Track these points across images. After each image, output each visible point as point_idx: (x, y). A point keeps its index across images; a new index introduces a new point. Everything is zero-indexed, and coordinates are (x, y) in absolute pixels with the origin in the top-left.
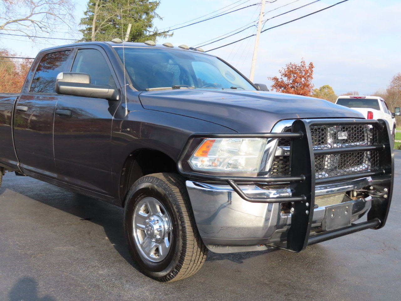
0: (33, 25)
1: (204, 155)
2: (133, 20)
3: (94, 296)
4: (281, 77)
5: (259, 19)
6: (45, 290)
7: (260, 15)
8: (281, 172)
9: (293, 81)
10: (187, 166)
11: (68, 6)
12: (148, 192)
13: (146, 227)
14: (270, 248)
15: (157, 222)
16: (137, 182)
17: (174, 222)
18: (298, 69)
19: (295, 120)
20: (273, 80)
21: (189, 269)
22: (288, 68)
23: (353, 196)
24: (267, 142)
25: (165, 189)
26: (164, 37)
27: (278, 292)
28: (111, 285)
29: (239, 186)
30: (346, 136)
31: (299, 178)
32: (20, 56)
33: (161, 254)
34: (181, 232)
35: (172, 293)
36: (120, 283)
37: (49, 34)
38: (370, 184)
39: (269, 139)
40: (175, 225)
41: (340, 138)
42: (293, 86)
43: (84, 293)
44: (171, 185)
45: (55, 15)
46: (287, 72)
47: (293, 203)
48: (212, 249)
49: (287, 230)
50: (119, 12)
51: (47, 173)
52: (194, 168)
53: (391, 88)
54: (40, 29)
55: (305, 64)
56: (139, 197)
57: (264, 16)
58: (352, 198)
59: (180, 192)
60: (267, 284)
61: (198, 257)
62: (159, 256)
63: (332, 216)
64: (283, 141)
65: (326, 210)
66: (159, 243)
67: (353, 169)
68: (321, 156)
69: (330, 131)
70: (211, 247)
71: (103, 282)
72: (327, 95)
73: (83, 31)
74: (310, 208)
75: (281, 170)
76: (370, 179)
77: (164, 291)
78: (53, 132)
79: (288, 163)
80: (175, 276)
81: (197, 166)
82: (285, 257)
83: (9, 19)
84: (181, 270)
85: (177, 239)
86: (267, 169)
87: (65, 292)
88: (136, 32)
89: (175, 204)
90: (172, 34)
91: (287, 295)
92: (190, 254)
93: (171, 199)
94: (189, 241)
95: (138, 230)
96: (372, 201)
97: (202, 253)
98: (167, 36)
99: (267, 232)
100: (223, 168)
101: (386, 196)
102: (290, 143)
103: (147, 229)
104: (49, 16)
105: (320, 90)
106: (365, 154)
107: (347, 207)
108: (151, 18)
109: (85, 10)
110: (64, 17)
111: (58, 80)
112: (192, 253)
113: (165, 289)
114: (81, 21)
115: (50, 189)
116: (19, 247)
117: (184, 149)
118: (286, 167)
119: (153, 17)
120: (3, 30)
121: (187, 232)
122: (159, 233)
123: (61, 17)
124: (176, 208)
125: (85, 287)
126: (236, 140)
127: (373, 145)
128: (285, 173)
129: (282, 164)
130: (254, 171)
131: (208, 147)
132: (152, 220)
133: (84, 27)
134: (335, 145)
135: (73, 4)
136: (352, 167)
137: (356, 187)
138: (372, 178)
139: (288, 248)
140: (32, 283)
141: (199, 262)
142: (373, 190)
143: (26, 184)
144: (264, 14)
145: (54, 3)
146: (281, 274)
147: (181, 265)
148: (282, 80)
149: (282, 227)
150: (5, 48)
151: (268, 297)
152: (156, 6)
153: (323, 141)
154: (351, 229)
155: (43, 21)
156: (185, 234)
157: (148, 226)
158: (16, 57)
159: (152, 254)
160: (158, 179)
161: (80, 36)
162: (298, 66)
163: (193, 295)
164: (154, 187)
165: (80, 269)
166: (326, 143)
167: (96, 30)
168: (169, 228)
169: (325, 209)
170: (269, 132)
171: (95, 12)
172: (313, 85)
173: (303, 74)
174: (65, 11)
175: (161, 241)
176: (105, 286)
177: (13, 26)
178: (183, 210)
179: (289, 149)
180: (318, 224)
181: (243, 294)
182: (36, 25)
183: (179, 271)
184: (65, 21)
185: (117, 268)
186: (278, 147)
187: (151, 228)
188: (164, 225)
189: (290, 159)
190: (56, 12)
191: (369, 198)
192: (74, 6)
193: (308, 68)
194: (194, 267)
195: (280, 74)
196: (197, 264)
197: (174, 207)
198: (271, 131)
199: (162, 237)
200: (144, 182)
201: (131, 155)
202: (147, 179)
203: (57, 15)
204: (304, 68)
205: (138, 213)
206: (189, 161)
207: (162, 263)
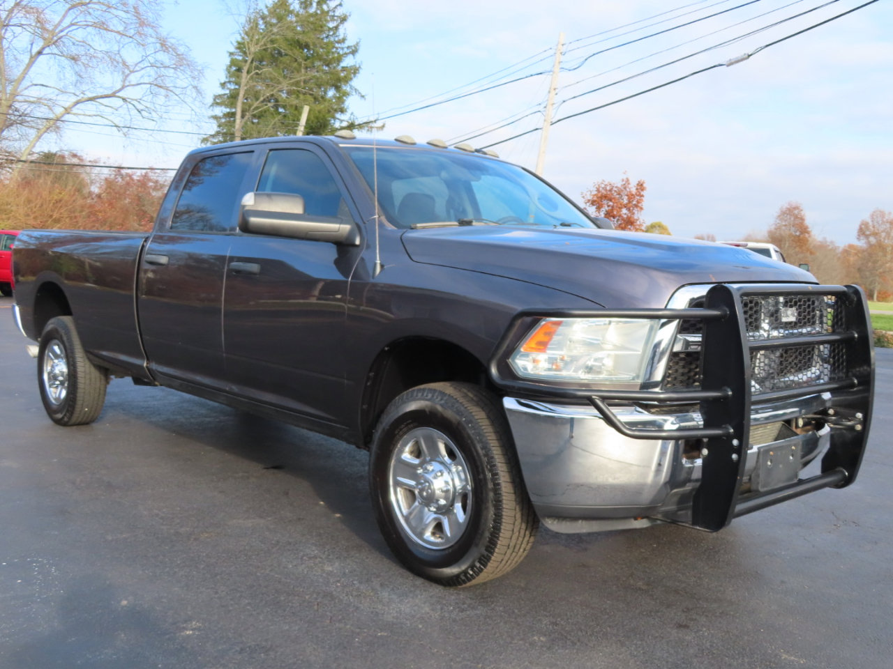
0: (125, 106)
1: (539, 349)
2: (310, 99)
3: (328, 613)
5: (547, 100)
6: (232, 602)
7: (549, 92)
8: (681, 382)
10: (507, 371)
11: (192, 72)
12: (423, 419)
13: (418, 483)
14: (655, 523)
15: (439, 474)
16: (399, 399)
17: (478, 474)
18: (616, 191)
19: (712, 285)
21: (504, 562)
22: (598, 190)
23: (797, 427)
24: (658, 326)
25: (458, 412)
26: (368, 130)
27: (668, 606)
28: (355, 593)
29: (610, 408)
30: (794, 315)
31: (720, 394)
32: (104, 163)
33: (447, 535)
34: (491, 495)
35: (473, 608)
36: (369, 588)
37: (154, 123)
38: (828, 404)
39: (664, 320)
40: (480, 480)
41: (784, 320)
43: (307, 609)
44: (469, 405)
45: (167, 89)
46: (596, 196)
47: (705, 440)
48: (552, 525)
49: (692, 490)
50: (285, 85)
51: (206, 381)
52: (520, 374)
53: (776, 229)
54: (139, 114)
55: (628, 184)
56: (403, 426)
57: (556, 94)
58: (794, 429)
59: (489, 418)
60: (643, 590)
61: (521, 539)
62: (442, 538)
63: (769, 463)
64: (687, 324)
65: (759, 452)
66: (443, 514)
70: (550, 522)
71: (337, 587)
73: (217, 118)
74: (741, 450)
75: (681, 378)
76: (827, 396)
77: (457, 603)
78: (221, 304)
80: (477, 576)
81: (525, 369)
82: (662, 539)
83: (82, 95)
84: (489, 564)
85: (483, 507)
86: (658, 377)
87: (271, 607)
88: (316, 121)
89: (480, 441)
90: (383, 126)
91: (685, 610)
92: (508, 534)
93: (471, 432)
94: (507, 510)
95: (399, 489)
96: (832, 437)
97: (528, 533)
98: (373, 129)
100: (573, 374)
101: (859, 427)
102: (700, 329)
103: (420, 486)
106: (816, 351)
107: (793, 448)
108: (344, 95)
109: (223, 79)
110: (184, 92)
111: (244, 206)
112: (511, 532)
113: (457, 601)
114: (215, 100)
115: (191, 410)
116: (161, 521)
117: (504, 337)
118: (689, 372)
119: (348, 95)
120: (70, 115)
121: (504, 494)
122: (443, 494)
123: (178, 92)
124: (482, 449)
125: (307, 597)
126: (598, 321)
127: (834, 332)
128: (688, 383)
129: (684, 367)
130: (633, 379)
131: (550, 334)
132: (431, 470)
133: (220, 111)
134: (774, 333)
135: (199, 68)
137: (803, 411)
138: (831, 394)
139: (694, 523)
140: (204, 589)
141: (521, 550)
142: (833, 416)
143: (145, 401)
144: (557, 90)
145: (166, 67)
146: (664, 571)
147: (490, 555)
149: (683, 484)
150: (71, 149)
151: (653, 614)
152: (355, 73)
153: (756, 323)
154: (798, 488)
155: (144, 99)
156: (499, 497)
157: (422, 481)
158: (97, 165)
159: (428, 535)
160: (442, 394)
161: (212, 128)
162: (616, 187)
163: (514, 612)
164: (437, 409)
165: (288, 562)
166: (759, 329)
167: (243, 117)
168: (464, 488)
169: (757, 451)
170: (663, 307)
171: (242, 84)
172: (642, 221)
173: (625, 202)
174: (186, 81)
175: (447, 510)
176: (344, 595)
177: (90, 107)
178: (495, 452)
179: (700, 339)
181: (605, 609)
182: (130, 106)
183: (485, 567)
184: (186, 100)
185: (357, 560)
186: (679, 336)
187: (429, 486)
188: (453, 480)
189: (701, 357)
190: (169, 84)
191: (826, 430)
192: (201, 72)
193: (634, 191)
194: (512, 558)
195: (583, 200)
196: (517, 553)
197: (479, 447)
198: (666, 307)
199: (449, 503)
200: (415, 400)
201: (386, 349)
202: (420, 395)
203: (171, 89)
204: (628, 189)
205: (400, 458)
206: (510, 361)
207: (450, 550)
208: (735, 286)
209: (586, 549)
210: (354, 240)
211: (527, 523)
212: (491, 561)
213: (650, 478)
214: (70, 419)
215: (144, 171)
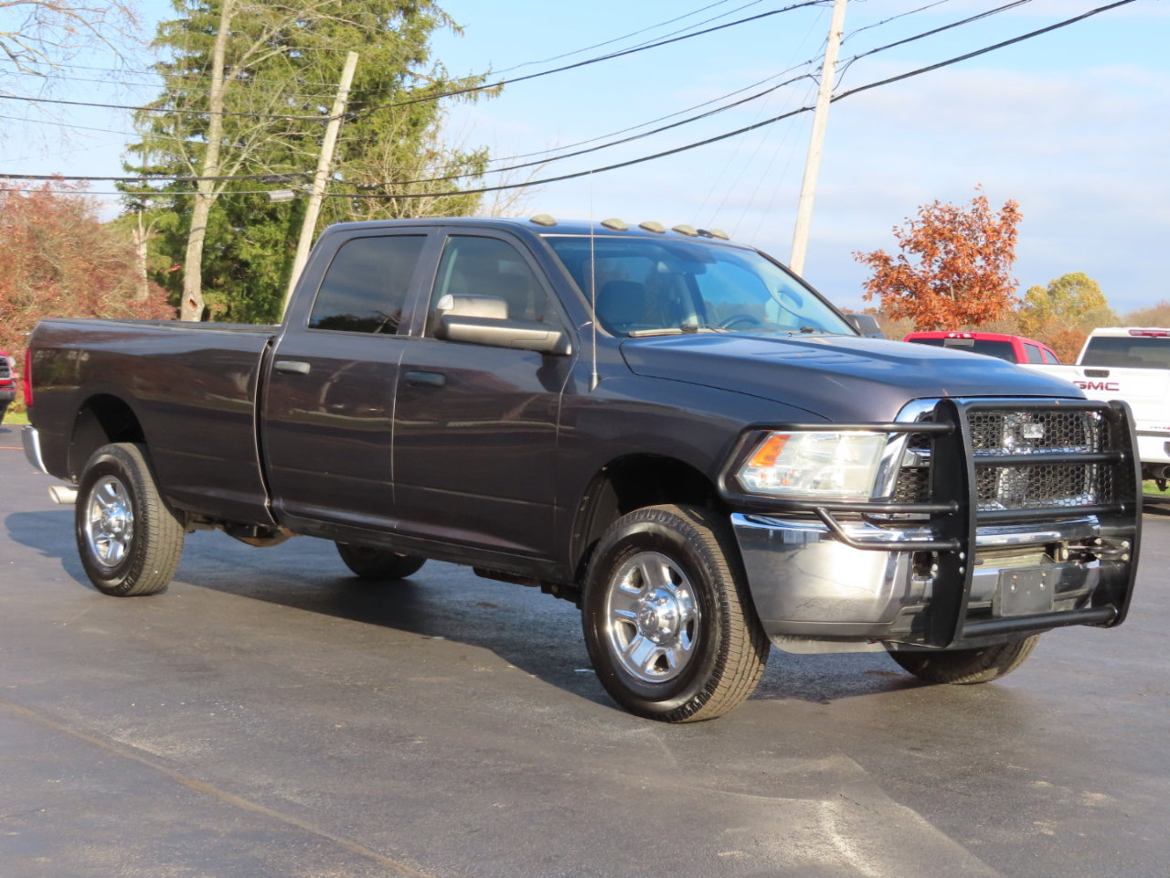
1: (767, 463)
3: (551, 735)
4: (900, 251)
5: (824, 55)
8: (915, 496)
9: (942, 268)
10: (734, 484)
12: (647, 542)
13: (640, 613)
14: (890, 649)
15: (662, 601)
17: (705, 594)
18: (961, 223)
19: (938, 400)
20: (872, 263)
21: (732, 689)
22: (927, 221)
23: (1060, 558)
24: (887, 441)
25: (684, 533)
26: (470, 97)
29: (835, 520)
30: (1040, 432)
31: (948, 507)
33: (671, 668)
34: (719, 615)
38: (1095, 533)
39: (893, 434)
40: (707, 601)
41: (1027, 436)
42: (942, 285)
44: (696, 524)
45: (68, 11)
46: (922, 233)
47: (935, 554)
48: (780, 644)
49: (924, 610)
52: (748, 488)
54: (13, 64)
55: (986, 209)
56: (623, 552)
57: (842, 43)
58: (1057, 561)
61: (749, 664)
62: (666, 671)
63: (1013, 588)
64: (916, 439)
65: (1000, 575)
66: (668, 645)
67: (1061, 503)
68: (989, 469)
69: (1009, 422)
70: (779, 642)
72: (1079, 313)
73: (166, 68)
74: (968, 565)
75: (913, 494)
79: (925, 483)
80: (704, 704)
81: (753, 483)
84: (716, 690)
85: (711, 628)
86: (887, 493)
88: (369, 79)
89: (707, 560)
92: (736, 657)
95: (617, 622)
96: (1101, 572)
97: (757, 658)
98: (480, 93)
99: (886, 611)
100: (801, 489)
101: (1126, 557)
102: (929, 444)
104: (45, 14)
105: (1051, 293)
106: (1087, 473)
107: (1044, 575)
108: (422, 27)
110: (101, 19)
111: (441, 311)
112: (739, 655)
114: (160, 32)
117: (731, 452)
118: (922, 488)
119: (431, 26)
121: (731, 614)
122: (667, 622)
123: (89, 17)
124: (709, 568)
126: (827, 435)
127: (1102, 451)
128: (921, 498)
129: (915, 484)
130: (863, 494)
131: (777, 449)
132: (653, 597)
133: (170, 54)
134: (1018, 450)
136: (1060, 497)
137: (1066, 538)
138: (1098, 519)
141: (751, 679)
142: (1101, 546)
144: (842, 37)
147: (717, 679)
148: (903, 262)
149: (915, 601)
153: (993, 441)
154: (1051, 618)
156: (726, 617)
157: (644, 610)
159: (650, 669)
160: (667, 514)
162: (962, 215)
164: (661, 531)
166: (1001, 446)
167: (226, 71)
168: (690, 613)
169: (997, 573)
170: (892, 421)
173: (982, 242)
175: (668, 641)
178: (722, 571)
179: (928, 455)
180: (985, 604)
183: (712, 693)
184: (104, 33)
186: (908, 451)
187: (652, 615)
188: (678, 609)
189: (931, 472)
191: (1093, 565)
193: (997, 221)
194: (740, 686)
195: (898, 241)
196: (746, 681)
197: (706, 566)
198: (896, 419)
199: (674, 632)
200: (637, 522)
201: (604, 469)
202: (642, 517)
203: (77, 12)
204: (985, 220)
205: (619, 588)
206: (738, 475)
207: (675, 681)
208: (963, 401)
209: (828, 703)
210: (565, 349)
211: (756, 648)
212: (719, 687)
213: (877, 594)
214: (132, 585)
215: (43, 182)
